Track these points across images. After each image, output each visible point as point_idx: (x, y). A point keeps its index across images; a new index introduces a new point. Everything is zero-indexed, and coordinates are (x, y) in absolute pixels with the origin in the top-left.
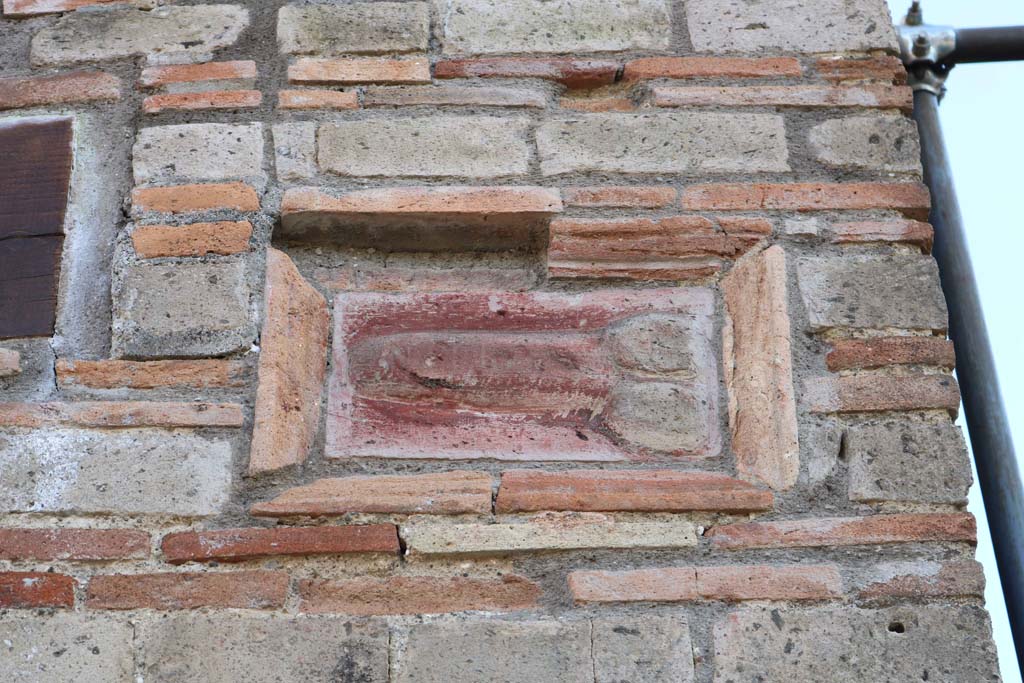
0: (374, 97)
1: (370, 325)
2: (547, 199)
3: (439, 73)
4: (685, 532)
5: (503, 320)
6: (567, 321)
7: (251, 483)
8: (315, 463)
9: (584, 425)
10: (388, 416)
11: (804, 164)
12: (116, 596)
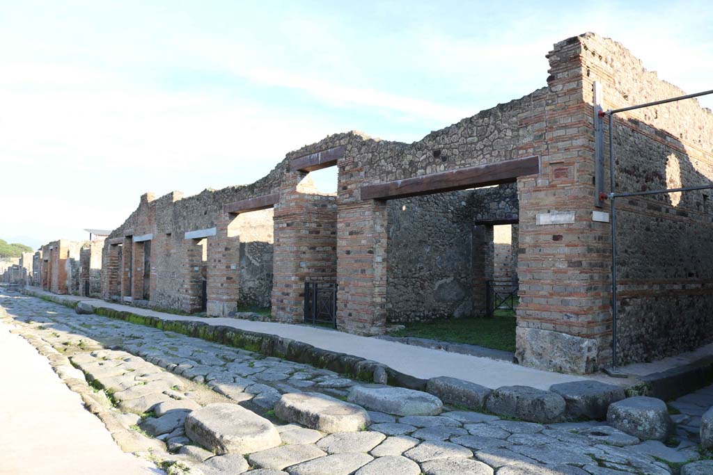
0: (555, 153)
1: (556, 170)
2: (563, 160)
3: (558, 150)
4: (570, 185)
5: (562, 169)
6: (564, 169)
7: (549, 183)
8: (553, 181)
9: (567, 177)
10: (556, 177)
11: (579, 156)
12: (544, 190)
